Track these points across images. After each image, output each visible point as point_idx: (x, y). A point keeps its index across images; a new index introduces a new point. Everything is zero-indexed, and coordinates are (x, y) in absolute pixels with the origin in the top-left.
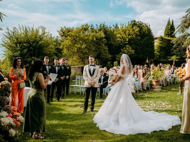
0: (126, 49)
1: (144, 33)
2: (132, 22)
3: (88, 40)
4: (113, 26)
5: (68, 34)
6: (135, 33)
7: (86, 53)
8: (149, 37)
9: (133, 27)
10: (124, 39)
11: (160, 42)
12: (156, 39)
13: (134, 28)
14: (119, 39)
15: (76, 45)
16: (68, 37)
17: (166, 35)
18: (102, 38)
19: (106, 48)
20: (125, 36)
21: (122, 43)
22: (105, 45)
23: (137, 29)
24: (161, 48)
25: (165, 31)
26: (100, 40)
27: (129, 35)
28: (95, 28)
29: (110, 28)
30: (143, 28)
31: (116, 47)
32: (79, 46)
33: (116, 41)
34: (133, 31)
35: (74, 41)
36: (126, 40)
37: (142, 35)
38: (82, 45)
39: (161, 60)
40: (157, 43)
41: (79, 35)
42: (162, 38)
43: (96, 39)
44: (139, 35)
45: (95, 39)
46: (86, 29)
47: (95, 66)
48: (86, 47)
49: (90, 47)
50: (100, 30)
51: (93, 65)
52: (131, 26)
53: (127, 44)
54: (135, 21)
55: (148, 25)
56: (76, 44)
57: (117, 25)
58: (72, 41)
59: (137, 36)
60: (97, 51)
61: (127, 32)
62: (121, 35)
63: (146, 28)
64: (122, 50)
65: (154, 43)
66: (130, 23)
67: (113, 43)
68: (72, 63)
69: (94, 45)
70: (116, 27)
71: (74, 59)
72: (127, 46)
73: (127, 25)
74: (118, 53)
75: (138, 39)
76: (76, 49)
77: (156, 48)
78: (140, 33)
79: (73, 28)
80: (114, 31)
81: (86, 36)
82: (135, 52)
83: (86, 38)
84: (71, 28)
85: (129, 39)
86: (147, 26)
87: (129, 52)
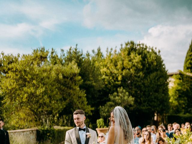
0: (118, 96)
1: (150, 65)
2: (127, 45)
3: (48, 78)
4: (93, 51)
5: (10, 66)
6: (134, 66)
7: (45, 104)
8: (159, 72)
9: (129, 54)
10: (113, 77)
11: (178, 81)
12: (171, 75)
13: (132, 55)
14: (104, 77)
15: (25, 89)
16: (10, 74)
17: (188, 68)
18: (75, 75)
19: (83, 94)
20: (116, 72)
21: (109, 83)
22: (81, 87)
23: (137, 59)
24: (181, 94)
25: (186, 62)
26: (71, 79)
27: (123, 69)
28: (59, 56)
29: (88, 55)
30: (148, 55)
31: (99, 91)
32: (32, 90)
33: (99, 81)
34: (130, 61)
35: (21, 82)
36: (117, 78)
37: (147, 69)
38: (37, 88)
39: (181, 115)
40: (172, 84)
41: (32, 69)
42: (181, 74)
43: (64, 77)
44: (142, 70)
45: (61, 77)
46: (43, 58)
47: (88, 131)
48: (45, 93)
49: (53, 91)
50: (70, 60)
51: (84, 130)
52: (126, 52)
53: (119, 86)
54: (132, 43)
55: (157, 51)
56: (25, 86)
57: (99, 50)
58: (17, 80)
59: (137, 70)
60: (65, 99)
61: (119, 63)
62: (108, 68)
63: (153, 55)
64: (112, 97)
65: (168, 84)
66: (124, 46)
67: (94, 84)
68: (17, 123)
69: (59, 89)
70: (98, 54)
71: (22, 115)
72: (120, 90)
73: (118, 51)
74: (103, 103)
75: (139, 77)
76: (26, 95)
77: (171, 93)
78: (143, 65)
79: (19, 56)
80: (94, 61)
81: (45, 71)
82: (136, 101)
83: (45, 74)
84: (15, 55)
85: (123, 77)
86: (156, 53)
87: (124, 100)
